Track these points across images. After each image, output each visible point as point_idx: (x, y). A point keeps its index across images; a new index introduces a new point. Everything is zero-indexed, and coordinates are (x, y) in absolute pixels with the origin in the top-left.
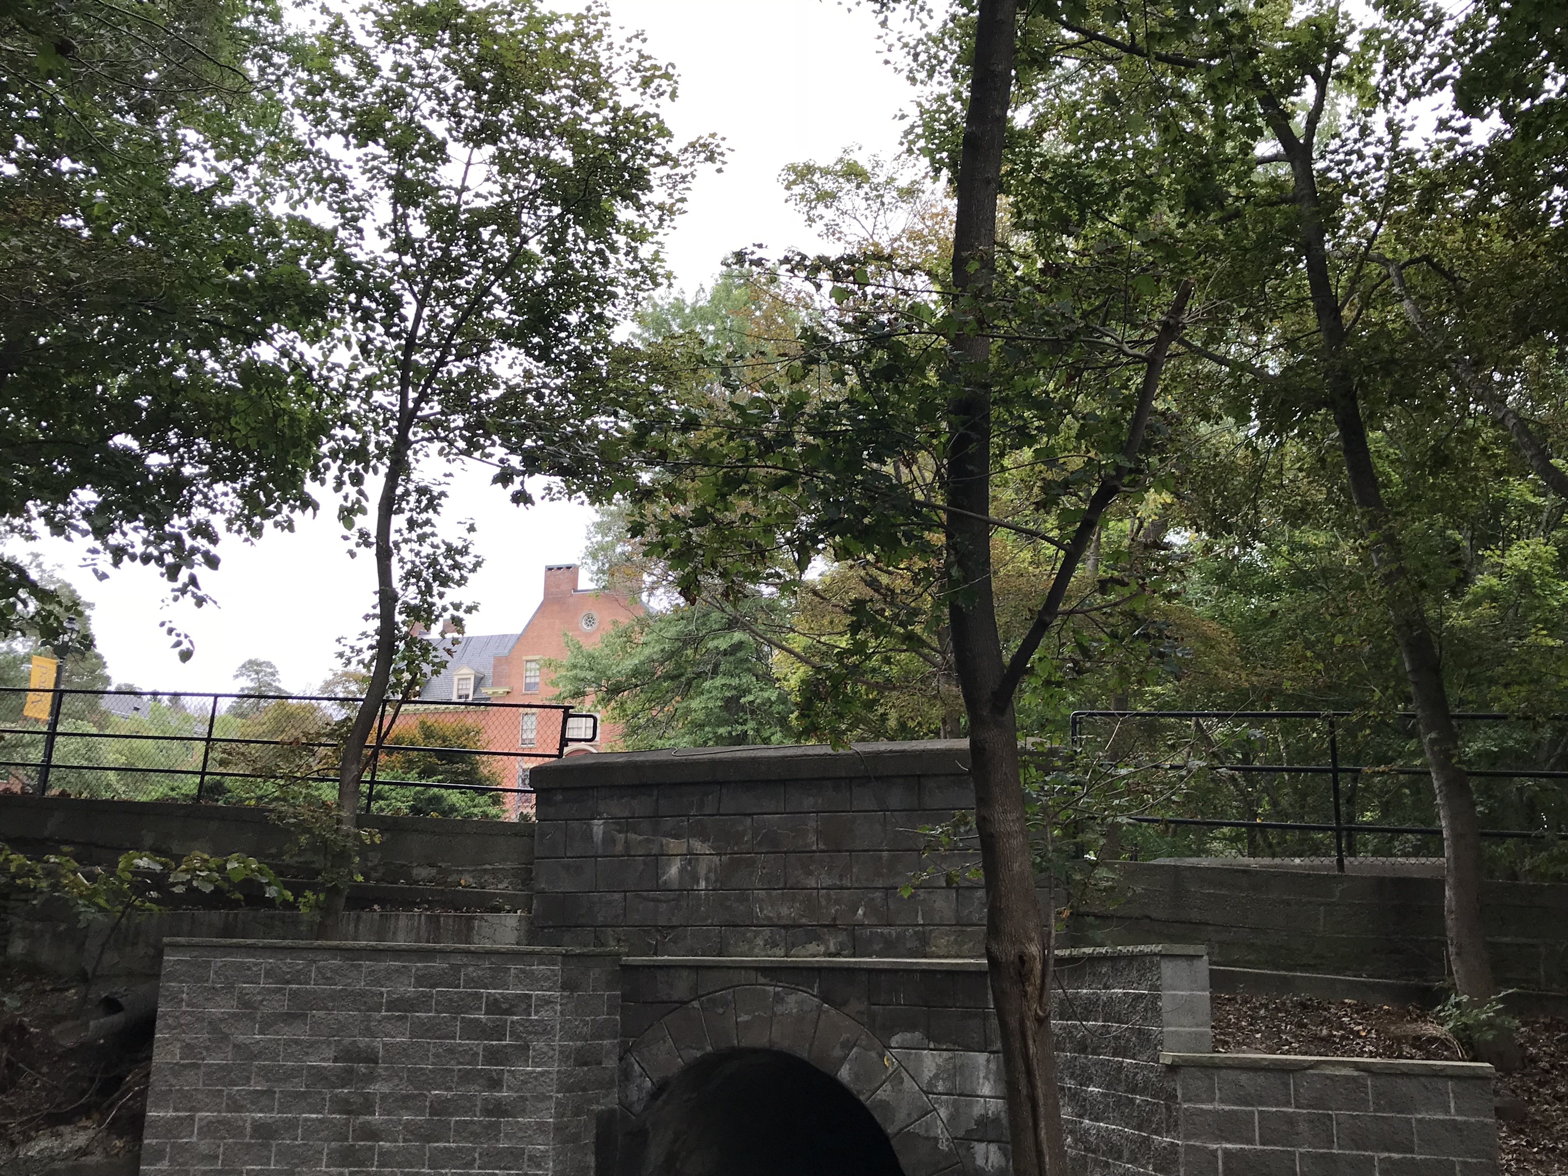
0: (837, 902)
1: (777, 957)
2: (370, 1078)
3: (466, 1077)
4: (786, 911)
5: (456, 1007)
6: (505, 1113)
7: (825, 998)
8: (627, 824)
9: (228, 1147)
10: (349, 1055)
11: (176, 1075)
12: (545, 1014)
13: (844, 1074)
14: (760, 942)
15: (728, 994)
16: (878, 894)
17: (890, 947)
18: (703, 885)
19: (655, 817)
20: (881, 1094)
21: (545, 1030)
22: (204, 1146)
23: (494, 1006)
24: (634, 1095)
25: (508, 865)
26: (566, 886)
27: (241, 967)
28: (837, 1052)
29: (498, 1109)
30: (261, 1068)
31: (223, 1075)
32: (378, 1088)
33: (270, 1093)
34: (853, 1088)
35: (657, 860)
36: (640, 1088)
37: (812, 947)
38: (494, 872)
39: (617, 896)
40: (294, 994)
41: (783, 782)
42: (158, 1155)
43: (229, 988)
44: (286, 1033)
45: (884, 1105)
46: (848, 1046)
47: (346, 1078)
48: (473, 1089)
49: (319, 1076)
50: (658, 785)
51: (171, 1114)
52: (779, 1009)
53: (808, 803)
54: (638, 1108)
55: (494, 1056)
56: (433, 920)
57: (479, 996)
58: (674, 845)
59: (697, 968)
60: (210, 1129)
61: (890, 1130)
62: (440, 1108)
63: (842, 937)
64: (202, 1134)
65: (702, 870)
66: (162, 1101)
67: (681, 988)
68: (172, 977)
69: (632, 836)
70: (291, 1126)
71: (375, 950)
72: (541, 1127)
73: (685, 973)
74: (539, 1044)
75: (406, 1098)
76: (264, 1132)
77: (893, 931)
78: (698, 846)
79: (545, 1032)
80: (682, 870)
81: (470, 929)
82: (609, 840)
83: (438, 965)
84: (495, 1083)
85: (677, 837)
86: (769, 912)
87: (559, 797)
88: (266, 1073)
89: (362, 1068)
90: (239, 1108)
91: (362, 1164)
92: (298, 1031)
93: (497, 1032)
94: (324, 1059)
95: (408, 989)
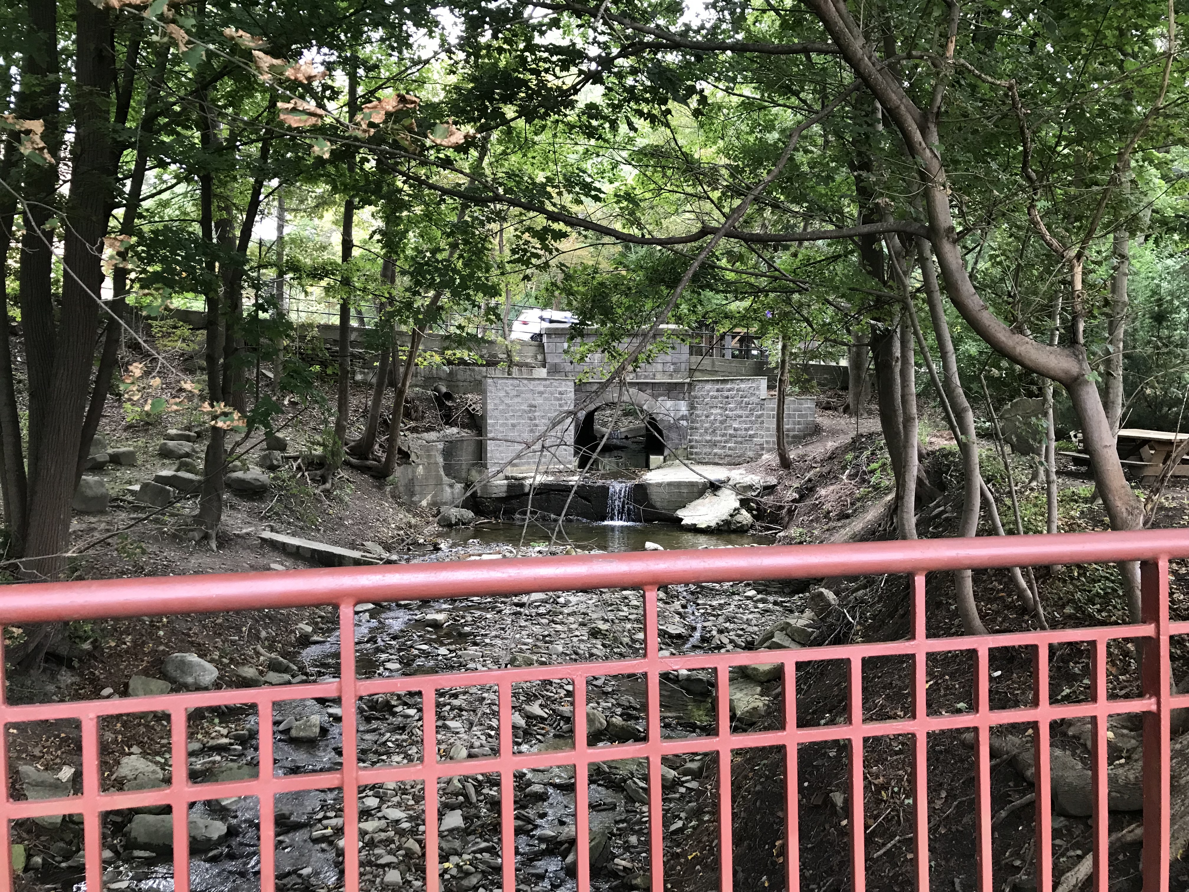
5: (552, 393)
7: (640, 390)
10: (531, 406)
13: (645, 407)
15: (610, 389)
16: (643, 364)
17: (646, 377)
18: (596, 361)
20: (656, 411)
21: (571, 399)
22: (501, 429)
23: (561, 393)
25: (529, 354)
27: (504, 383)
28: (643, 402)
30: (511, 409)
31: (503, 411)
32: (537, 414)
33: (514, 415)
34: (648, 409)
36: (582, 413)
38: (526, 356)
39: (571, 364)
40: (517, 390)
42: (491, 432)
43: (503, 388)
44: (516, 400)
45: (656, 414)
46: (646, 401)
47: (530, 411)
48: (556, 414)
49: (524, 411)
51: (492, 421)
52: (626, 393)
55: (561, 405)
56: (520, 370)
59: (599, 383)
60: (502, 425)
61: (658, 419)
62: (549, 419)
63: (633, 375)
64: (500, 426)
66: (491, 418)
67: (595, 388)
68: (490, 385)
70: (519, 424)
71: (531, 378)
73: (596, 384)
74: (569, 402)
75: (543, 416)
76: (513, 425)
77: (647, 374)
80: (591, 357)
83: (548, 382)
87: (553, 336)
88: (512, 411)
89: (533, 409)
90: (507, 420)
92: (519, 400)
93: (561, 399)
94: (525, 407)
95: (542, 389)
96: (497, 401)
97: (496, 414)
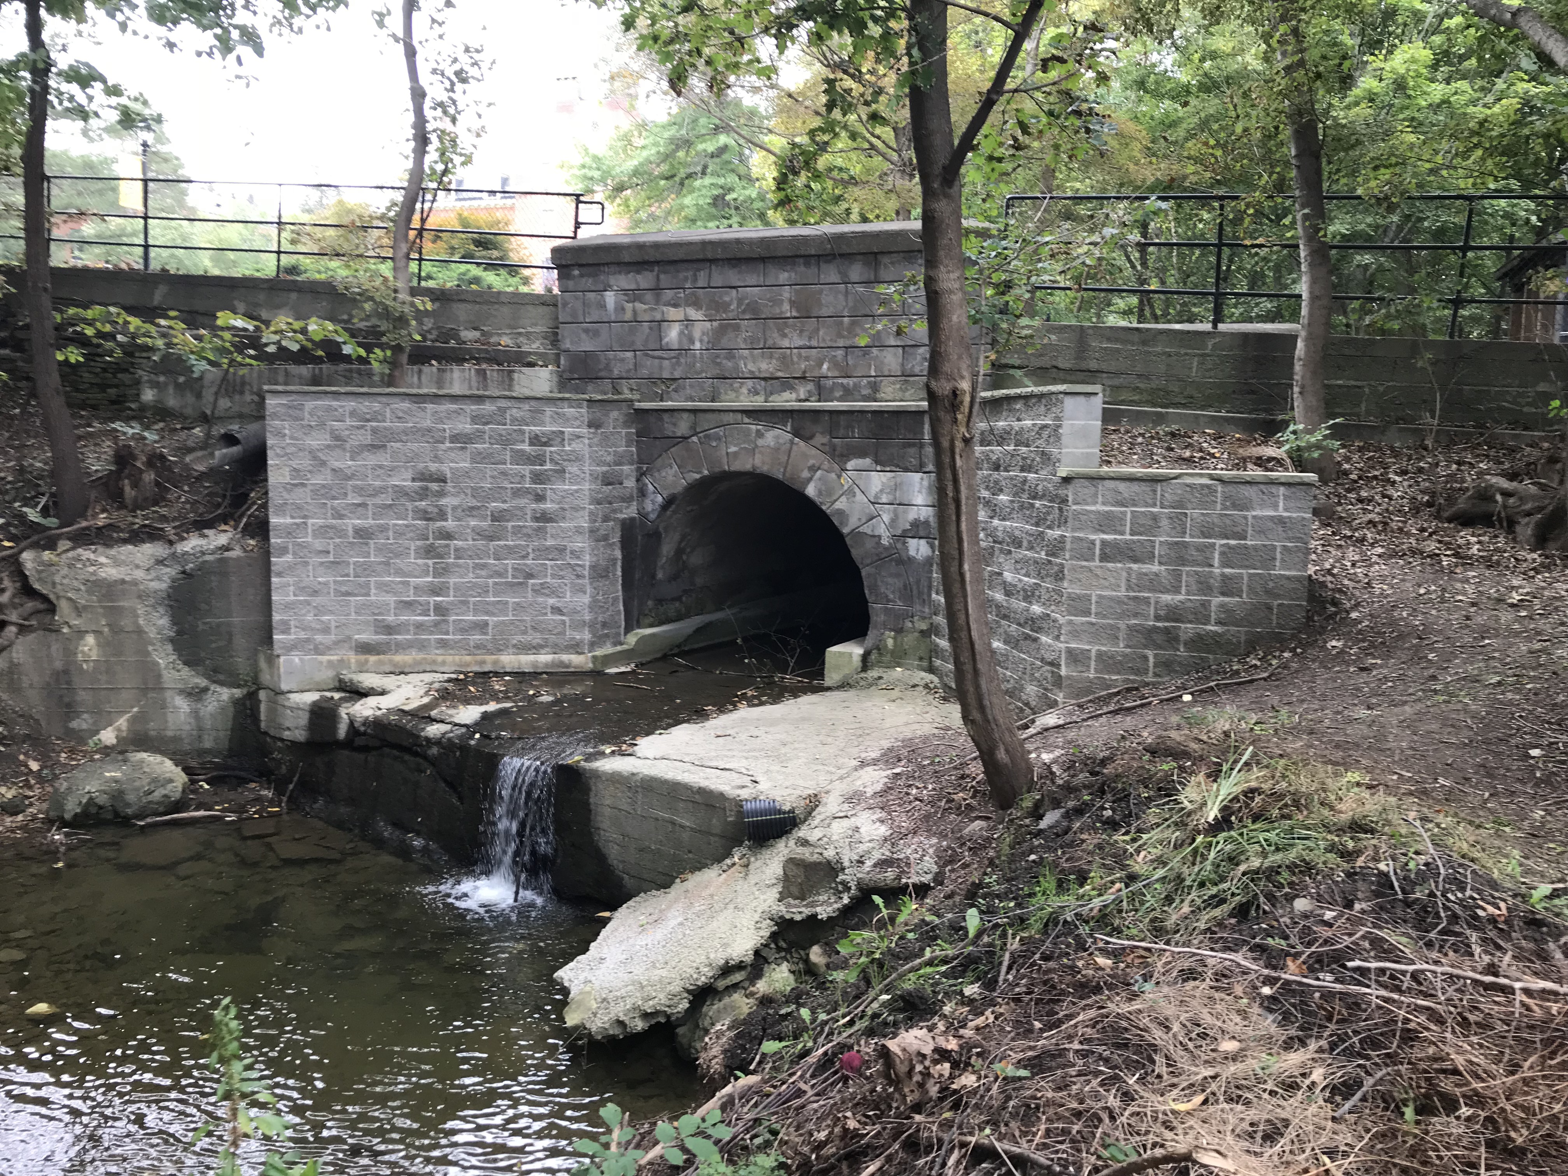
0: (807, 359)
1: (758, 402)
2: (441, 494)
3: (517, 493)
4: (766, 366)
5: (505, 441)
6: (551, 520)
7: (796, 433)
8: (634, 295)
9: (336, 546)
10: (424, 477)
11: (289, 491)
12: (576, 446)
13: (811, 491)
14: (744, 390)
15: (720, 431)
16: (840, 353)
17: (848, 394)
18: (698, 345)
19: (657, 289)
20: (838, 505)
21: (577, 458)
22: (318, 544)
23: (535, 440)
24: (649, 506)
25: (538, 329)
26: (587, 345)
27: (330, 409)
28: (805, 474)
29: (544, 518)
30: (355, 487)
31: (326, 492)
32: (448, 502)
33: (364, 505)
34: (817, 500)
35: (659, 324)
36: (653, 502)
37: (786, 395)
38: (528, 335)
39: (629, 354)
40: (374, 431)
41: (763, 260)
42: (284, 551)
43: (322, 425)
44: (371, 459)
45: (841, 512)
46: (813, 469)
47: (424, 493)
48: (522, 502)
49: (401, 492)
50: (658, 263)
51: (289, 521)
52: (760, 442)
53: (784, 276)
54: (652, 516)
55: (538, 478)
56: (482, 373)
57: (522, 432)
58: (673, 313)
59: (695, 411)
60: (322, 532)
61: (845, 530)
62: (497, 517)
63: (810, 386)
64: (315, 536)
65: (697, 333)
66: (281, 510)
67: (683, 427)
68: (275, 416)
69: (638, 305)
70: (384, 529)
71: (436, 396)
72: (579, 531)
73: (685, 415)
74: (573, 469)
75: (472, 508)
76: (363, 534)
77: (850, 382)
78: (693, 313)
79: (577, 459)
80: (681, 333)
81: (511, 379)
82: (620, 309)
83: (488, 407)
84: (540, 498)
85: (675, 306)
86: (751, 367)
87: (576, 272)
88: (359, 490)
89: (434, 486)
90: (341, 517)
91: (441, 557)
92: (383, 459)
93: (539, 459)
94: (404, 480)
95: (466, 426)
96: (305, 463)
97: (301, 496)
